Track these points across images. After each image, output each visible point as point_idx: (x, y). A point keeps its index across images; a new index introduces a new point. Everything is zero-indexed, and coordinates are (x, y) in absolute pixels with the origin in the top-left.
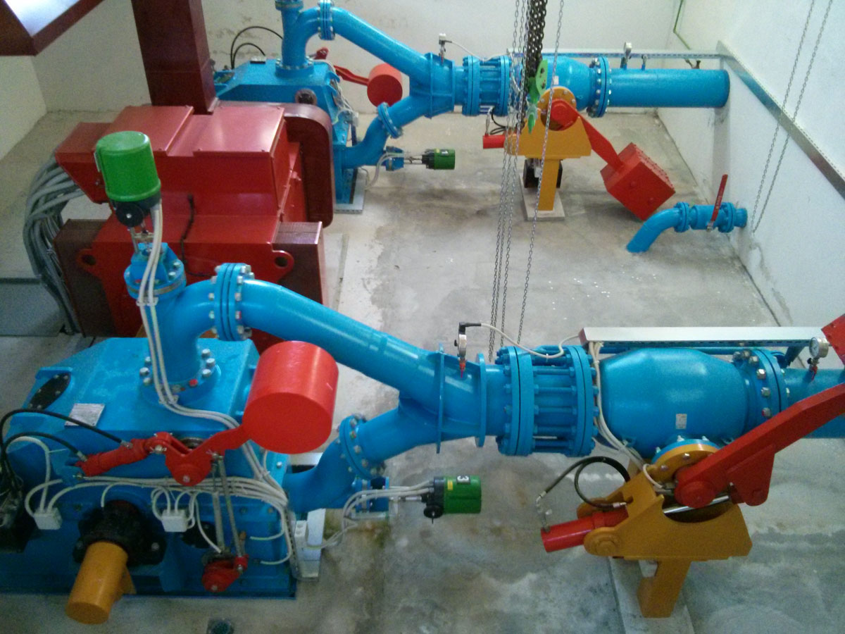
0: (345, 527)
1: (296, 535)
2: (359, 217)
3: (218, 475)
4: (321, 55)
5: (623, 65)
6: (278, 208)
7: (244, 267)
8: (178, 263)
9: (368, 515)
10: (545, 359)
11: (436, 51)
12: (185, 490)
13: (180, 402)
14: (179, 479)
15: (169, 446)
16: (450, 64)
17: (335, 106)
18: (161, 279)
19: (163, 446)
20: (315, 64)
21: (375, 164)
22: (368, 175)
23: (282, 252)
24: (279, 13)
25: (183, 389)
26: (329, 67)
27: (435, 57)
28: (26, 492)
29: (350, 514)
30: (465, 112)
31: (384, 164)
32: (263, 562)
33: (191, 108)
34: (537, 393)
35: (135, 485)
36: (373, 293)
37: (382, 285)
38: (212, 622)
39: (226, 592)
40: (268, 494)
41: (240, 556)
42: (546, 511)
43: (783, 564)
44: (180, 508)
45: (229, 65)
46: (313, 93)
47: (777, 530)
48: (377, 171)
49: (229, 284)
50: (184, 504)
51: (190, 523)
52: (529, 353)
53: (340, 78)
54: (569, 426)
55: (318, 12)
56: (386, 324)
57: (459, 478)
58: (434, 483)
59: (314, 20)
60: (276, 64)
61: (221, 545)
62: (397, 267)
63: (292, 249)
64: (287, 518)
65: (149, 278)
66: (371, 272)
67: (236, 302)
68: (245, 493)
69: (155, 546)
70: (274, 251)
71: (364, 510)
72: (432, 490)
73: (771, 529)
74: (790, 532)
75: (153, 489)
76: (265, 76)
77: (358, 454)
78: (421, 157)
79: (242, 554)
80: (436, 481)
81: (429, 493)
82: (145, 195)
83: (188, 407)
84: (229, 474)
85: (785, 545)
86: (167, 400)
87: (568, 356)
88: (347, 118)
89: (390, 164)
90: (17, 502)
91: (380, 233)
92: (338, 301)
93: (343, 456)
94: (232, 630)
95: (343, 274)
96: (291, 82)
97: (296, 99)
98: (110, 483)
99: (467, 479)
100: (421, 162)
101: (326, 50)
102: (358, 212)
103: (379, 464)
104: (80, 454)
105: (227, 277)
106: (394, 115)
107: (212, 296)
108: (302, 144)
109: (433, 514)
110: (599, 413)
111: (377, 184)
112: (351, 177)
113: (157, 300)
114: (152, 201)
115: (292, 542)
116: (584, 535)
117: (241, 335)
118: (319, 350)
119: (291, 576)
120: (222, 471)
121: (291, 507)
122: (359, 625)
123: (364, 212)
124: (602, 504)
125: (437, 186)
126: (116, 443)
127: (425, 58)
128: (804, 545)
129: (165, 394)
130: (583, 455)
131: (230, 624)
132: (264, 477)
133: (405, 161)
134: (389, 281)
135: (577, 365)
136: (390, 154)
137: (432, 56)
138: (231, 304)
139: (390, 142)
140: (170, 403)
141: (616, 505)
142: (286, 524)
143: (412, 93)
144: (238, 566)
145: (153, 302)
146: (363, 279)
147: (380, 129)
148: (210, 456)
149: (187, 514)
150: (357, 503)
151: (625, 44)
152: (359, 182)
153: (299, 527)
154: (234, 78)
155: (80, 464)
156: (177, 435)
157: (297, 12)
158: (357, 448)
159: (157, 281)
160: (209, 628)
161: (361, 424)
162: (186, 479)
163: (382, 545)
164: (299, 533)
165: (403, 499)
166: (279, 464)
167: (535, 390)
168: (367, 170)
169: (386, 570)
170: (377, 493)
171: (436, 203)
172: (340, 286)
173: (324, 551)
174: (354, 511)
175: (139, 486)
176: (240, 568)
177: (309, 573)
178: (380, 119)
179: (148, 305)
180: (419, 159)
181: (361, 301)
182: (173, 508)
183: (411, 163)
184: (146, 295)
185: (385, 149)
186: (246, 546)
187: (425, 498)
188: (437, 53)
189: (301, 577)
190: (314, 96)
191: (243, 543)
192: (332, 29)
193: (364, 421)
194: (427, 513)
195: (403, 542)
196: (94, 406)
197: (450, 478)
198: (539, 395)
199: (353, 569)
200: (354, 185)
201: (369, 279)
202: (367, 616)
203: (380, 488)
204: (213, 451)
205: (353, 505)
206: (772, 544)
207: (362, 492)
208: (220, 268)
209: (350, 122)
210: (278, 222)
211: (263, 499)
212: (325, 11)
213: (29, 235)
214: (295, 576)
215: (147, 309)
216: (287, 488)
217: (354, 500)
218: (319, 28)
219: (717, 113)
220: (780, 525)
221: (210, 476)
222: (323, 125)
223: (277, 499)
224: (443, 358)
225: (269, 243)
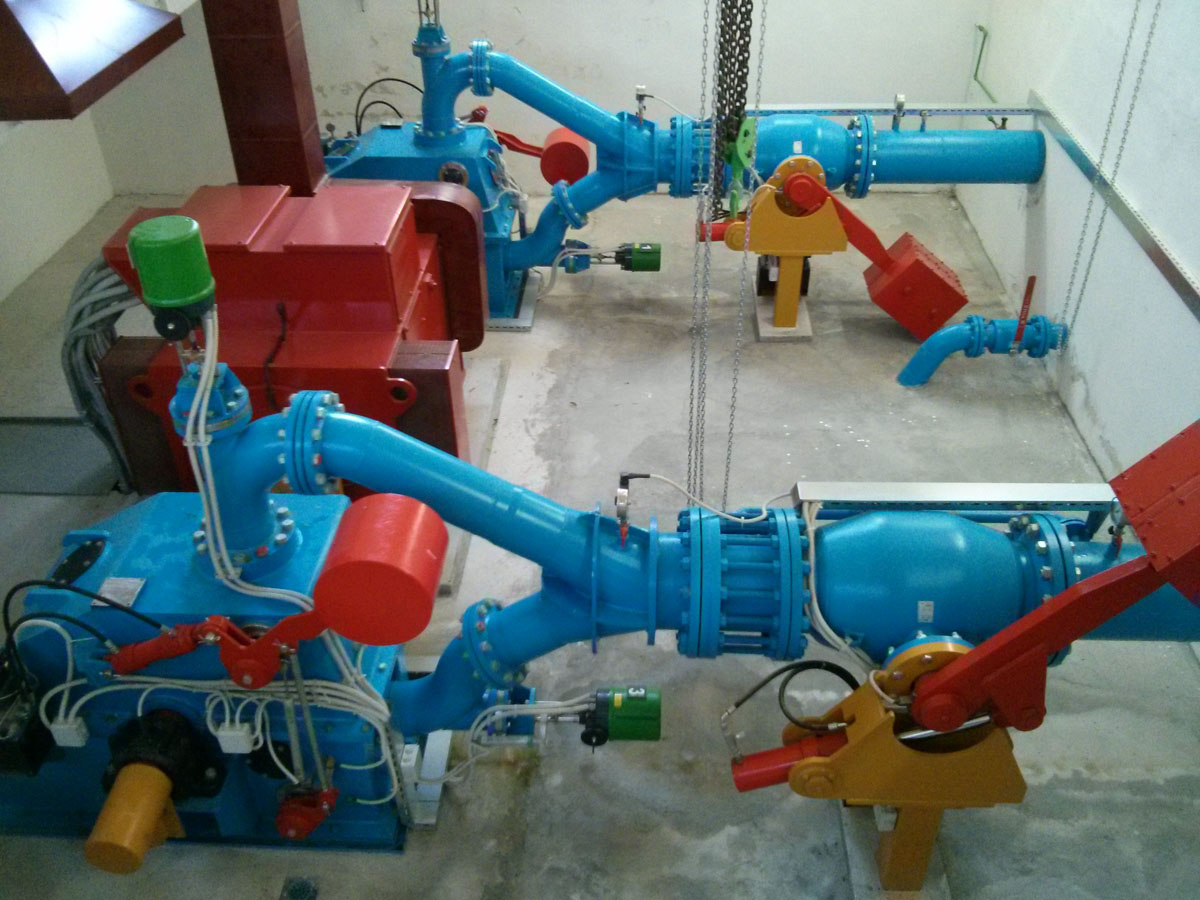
0: (474, 756)
1: (403, 764)
2: (526, 336)
3: (291, 676)
4: (478, 116)
5: (895, 126)
6: (399, 322)
7: (327, 396)
8: (241, 390)
9: (505, 739)
10: (740, 523)
11: (632, 108)
12: (249, 696)
13: (244, 577)
14: (239, 681)
15: (226, 635)
16: (651, 126)
17: (494, 185)
18: (216, 411)
19: (217, 634)
20: (469, 128)
21: (550, 265)
22: (542, 279)
23: (402, 380)
24: (418, 61)
25: (248, 559)
26: (488, 133)
27: (630, 117)
28: (40, 695)
29: (479, 738)
30: (676, 192)
31: (562, 264)
32: (359, 801)
33: (287, 189)
34: (726, 569)
35: (186, 689)
36: (537, 440)
37: (552, 428)
38: (289, 881)
39: (309, 841)
40: (360, 704)
41: (326, 790)
42: (738, 732)
43: (1090, 821)
44: (242, 721)
45: (354, 131)
46: (463, 167)
47: (1086, 774)
48: (554, 274)
49: (305, 419)
50: (248, 715)
51: (256, 742)
52: (718, 516)
53: (504, 147)
54: (770, 616)
55: (470, 57)
56: (552, 483)
57: (631, 691)
58: (596, 696)
59: (464, 69)
60: (416, 129)
61: (299, 774)
62: (574, 404)
63: (414, 375)
64: (389, 739)
65: (200, 406)
66: (537, 410)
67: (314, 442)
68: (327, 702)
69: (211, 773)
70: (390, 379)
71: (498, 733)
72: (593, 707)
73: (1076, 773)
74: (1104, 777)
75: (207, 694)
76: (399, 146)
77: (486, 653)
78: (614, 254)
79: (328, 786)
80: (599, 694)
81: (588, 711)
82: (192, 298)
83: (256, 584)
84: (306, 677)
85: (1096, 795)
86: (226, 573)
87: (772, 520)
88: (513, 201)
89: (571, 264)
90: (27, 706)
91: (553, 358)
92: (489, 450)
93: (466, 655)
94: (316, 892)
95: (498, 415)
96: (437, 153)
97: (441, 176)
98: (149, 685)
99: (642, 692)
100: (613, 260)
101: (484, 110)
102: (526, 330)
103: (518, 666)
104: (108, 643)
105: (303, 409)
106: (574, 198)
107: (282, 433)
108: (440, 236)
109: (594, 740)
110: (811, 599)
111: (554, 292)
112: (519, 283)
113: (210, 439)
114: (202, 307)
115: (397, 773)
116: (788, 768)
117: (322, 486)
118: (423, 508)
119: (399, 820)
120: (297, 670)
121: (394, 724)
122: (487, 890)
123: (534, 329)
124: (813, 725)
125: (637, 293)
126: (153, 629)
127: (616, 119)
128: (1123, 796)
129: (223, 566)
130: (793, 658)
131: (313, 885)
132: (357, 683)
133: (592, 260)
134: (561, 423)
135: (782, 531)
136: (571, 250)
137: (626, 117)
138: (307, 445)
139: (571, 234)
140: (230, 577)
141: (832, 726)
142: (388, 748)
143: (600, 167)
144: (322, 804)
145: (204, 441)
146: (525, 421)
147: (557, 217)
148: (279, 648)
149: (253, 729)
150: (487, 722)
151: (896, 97)
152: (528, 288)
153: (409, 752)
154: (358, 148)
155: (106, 656)
156: (238, 620)
157: (442, 58)
158: (484, 645)
159: (211, 413)
160: (285, 888)
161: (494, 612)
162: (247, 679)
163: (526, 783)
164: (405, 761)
165: (554, 718)
166: (382, 666)
167: (722, 565)
168: (540, 272)
169: (530, 817)
170: (517, 710)
171: (635, 316)
172: (494, 430)
173: (446, 789)
174: (485, 733)
175: (190, 689)
176: (326, 807)
177: (421, 817)
178: (556, 202)
179: (199, 444)
180: (610, 257)
181: (520, 451)
182: (232, 721)
183: (601, 263)
184: (195, 432)
185: (564, 243)
186: (335, 777)
187: (584, 717)
188: (633, 111)
189: (413, 823)
190: (464, 171)
191: (330, 772)
192: (488, 80)
193: (499, 608)
194: (586, 739)
195: (556, 780)
196: (131, 580)
197: (619, 691)
198: (727, 573)
199: (486, 815)
200: (522, 293)
201: (534, 420)
202: (499, 879)
203: (522, 702)
204: (282, 642)
205: (483, 725)
206: (1076, 793)
207: (496, 707)
208: (295, 397)
209: (516, 207)
210: (398, 340)
211: (355, 712)
212: (479, 57)
213: (70, 355)
214: (404, 821)
215: (198, 450)
216: (389, 698)
217: (485, 718)
218: (472, 80)
219: (1030, 191)
220: (1090, 767)
221: (278, 678)
222: (469, 210)
223: (372, 712)
224: (597, 521)
225: (382, 368)
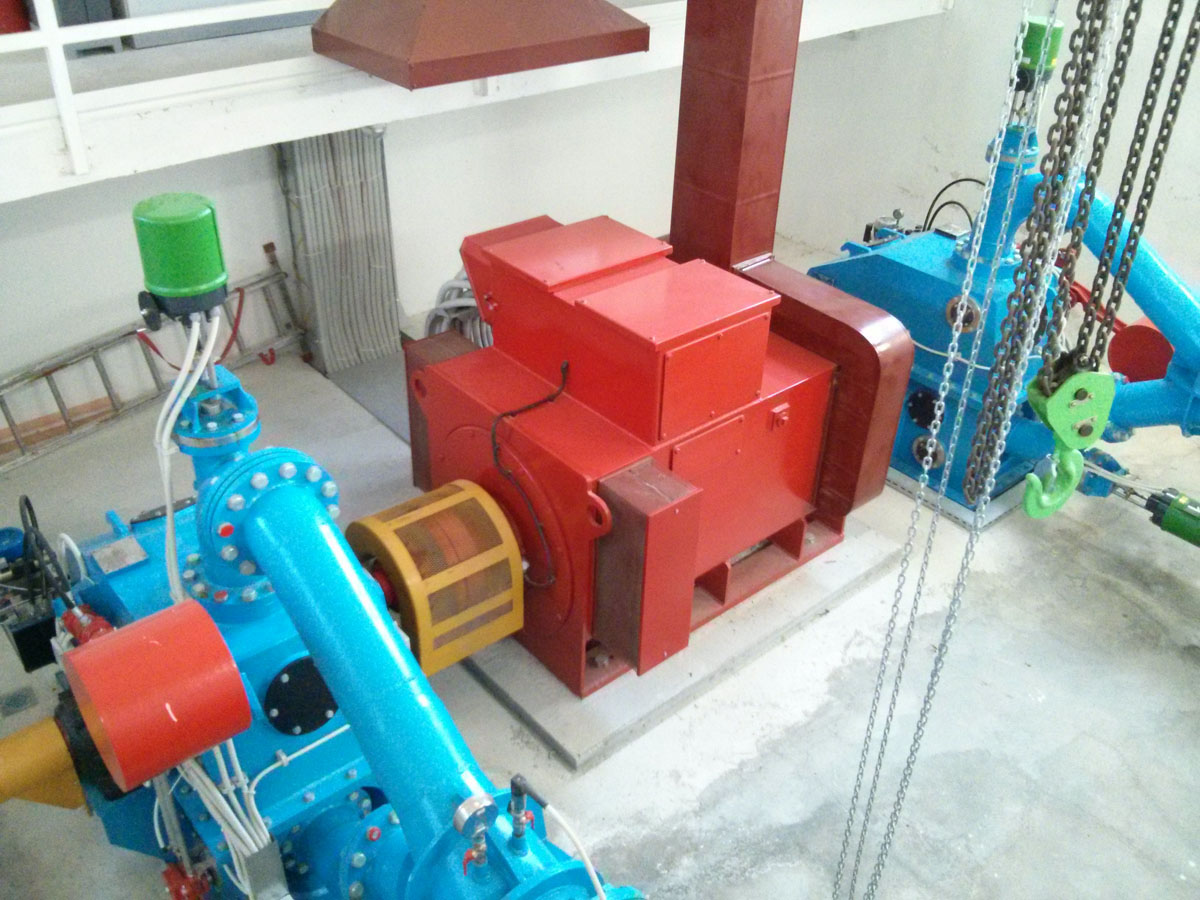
2: (966, 536)
4: (1060, 258)
23: (602, 502)
25: (204, 595)
33: (667, 248)
36: (848, 663)
37: (878, 661)
46: (978, 307)
63: (619, 503)
66: (884, 629)
67: (228, 507)
70: (591, 493)
78: (1149, 496)
79: (192, 874)
86: (175, 596)
95: (834, 607)
96: (959, 279)
97: (949, 308)
100: (1144, 503)
102: (972, 530)
113: (174, 449)
123: (982, 533)
133: (1116, 490)
138: (220, 507)
145: (167, 449)
172: (812, 620)
180: (1142, 497)
183: (1125, 497)
190: (977, 312)
225: (591, 478)
